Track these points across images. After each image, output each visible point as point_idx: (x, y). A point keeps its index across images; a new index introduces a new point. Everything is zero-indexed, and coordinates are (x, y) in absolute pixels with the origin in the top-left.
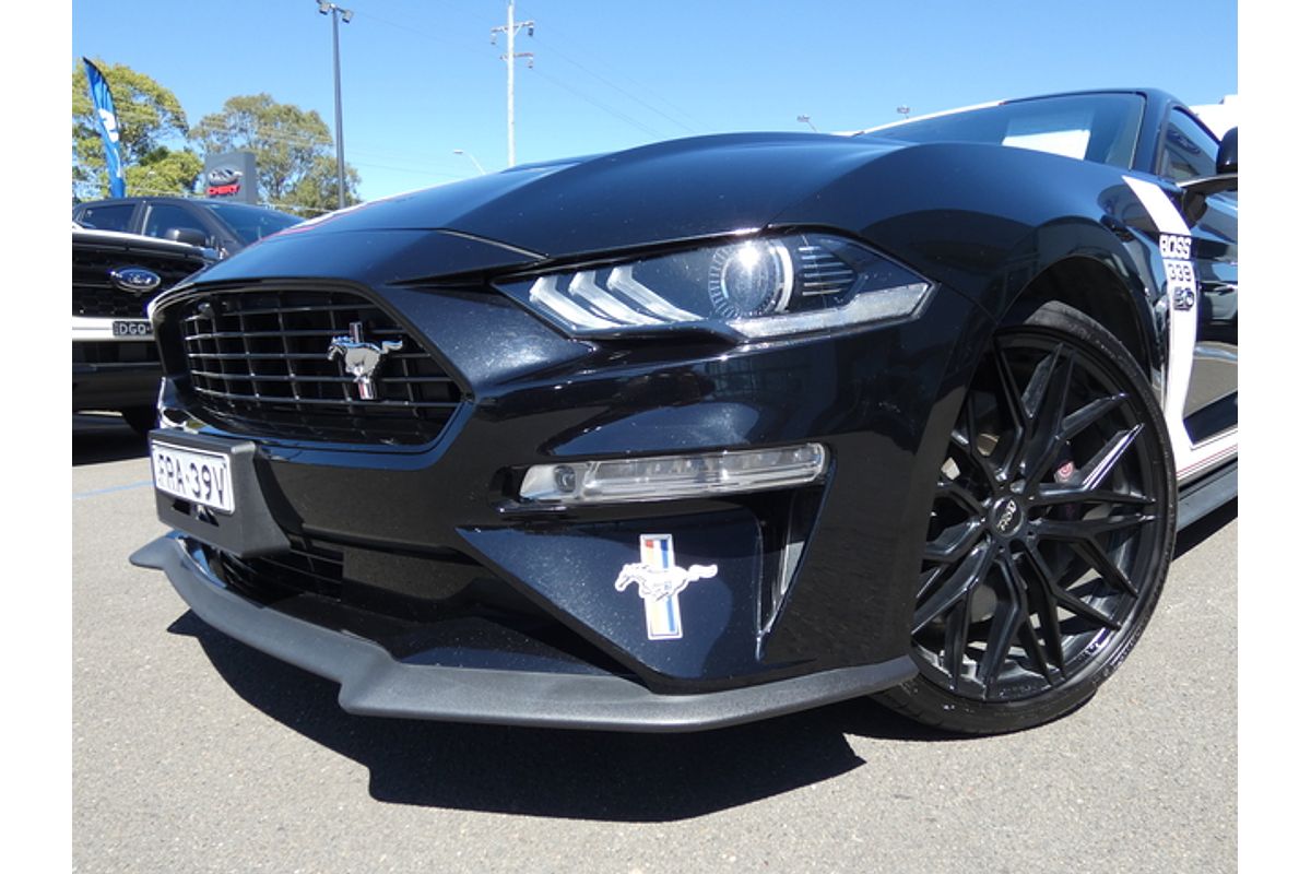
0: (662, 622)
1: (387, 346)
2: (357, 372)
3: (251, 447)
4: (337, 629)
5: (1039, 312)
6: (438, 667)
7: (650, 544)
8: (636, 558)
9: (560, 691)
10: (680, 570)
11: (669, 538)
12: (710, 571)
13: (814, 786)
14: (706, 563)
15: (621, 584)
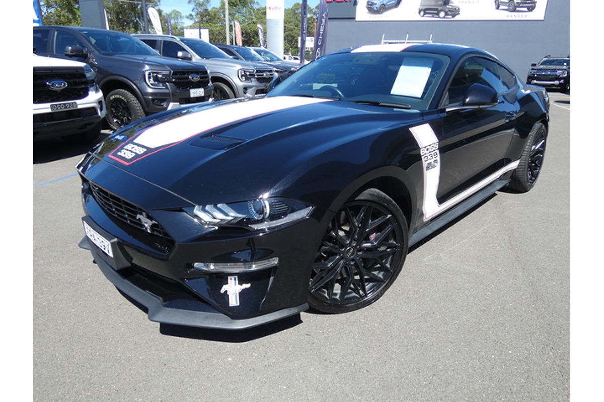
0: (234, 301)
1: (154, 222)
2: (146, 225)
3: (116, 240)
4: (144, 290)
5: (361, 195)
6: (174, 309)
7: (231, 279)
8: (227, 283)
9: (207, 318)
10: (240, 286)
11: (237, 277)
12: (248, 286)
13: (285, 331)
14: (247, 283)
15: (222, 291)
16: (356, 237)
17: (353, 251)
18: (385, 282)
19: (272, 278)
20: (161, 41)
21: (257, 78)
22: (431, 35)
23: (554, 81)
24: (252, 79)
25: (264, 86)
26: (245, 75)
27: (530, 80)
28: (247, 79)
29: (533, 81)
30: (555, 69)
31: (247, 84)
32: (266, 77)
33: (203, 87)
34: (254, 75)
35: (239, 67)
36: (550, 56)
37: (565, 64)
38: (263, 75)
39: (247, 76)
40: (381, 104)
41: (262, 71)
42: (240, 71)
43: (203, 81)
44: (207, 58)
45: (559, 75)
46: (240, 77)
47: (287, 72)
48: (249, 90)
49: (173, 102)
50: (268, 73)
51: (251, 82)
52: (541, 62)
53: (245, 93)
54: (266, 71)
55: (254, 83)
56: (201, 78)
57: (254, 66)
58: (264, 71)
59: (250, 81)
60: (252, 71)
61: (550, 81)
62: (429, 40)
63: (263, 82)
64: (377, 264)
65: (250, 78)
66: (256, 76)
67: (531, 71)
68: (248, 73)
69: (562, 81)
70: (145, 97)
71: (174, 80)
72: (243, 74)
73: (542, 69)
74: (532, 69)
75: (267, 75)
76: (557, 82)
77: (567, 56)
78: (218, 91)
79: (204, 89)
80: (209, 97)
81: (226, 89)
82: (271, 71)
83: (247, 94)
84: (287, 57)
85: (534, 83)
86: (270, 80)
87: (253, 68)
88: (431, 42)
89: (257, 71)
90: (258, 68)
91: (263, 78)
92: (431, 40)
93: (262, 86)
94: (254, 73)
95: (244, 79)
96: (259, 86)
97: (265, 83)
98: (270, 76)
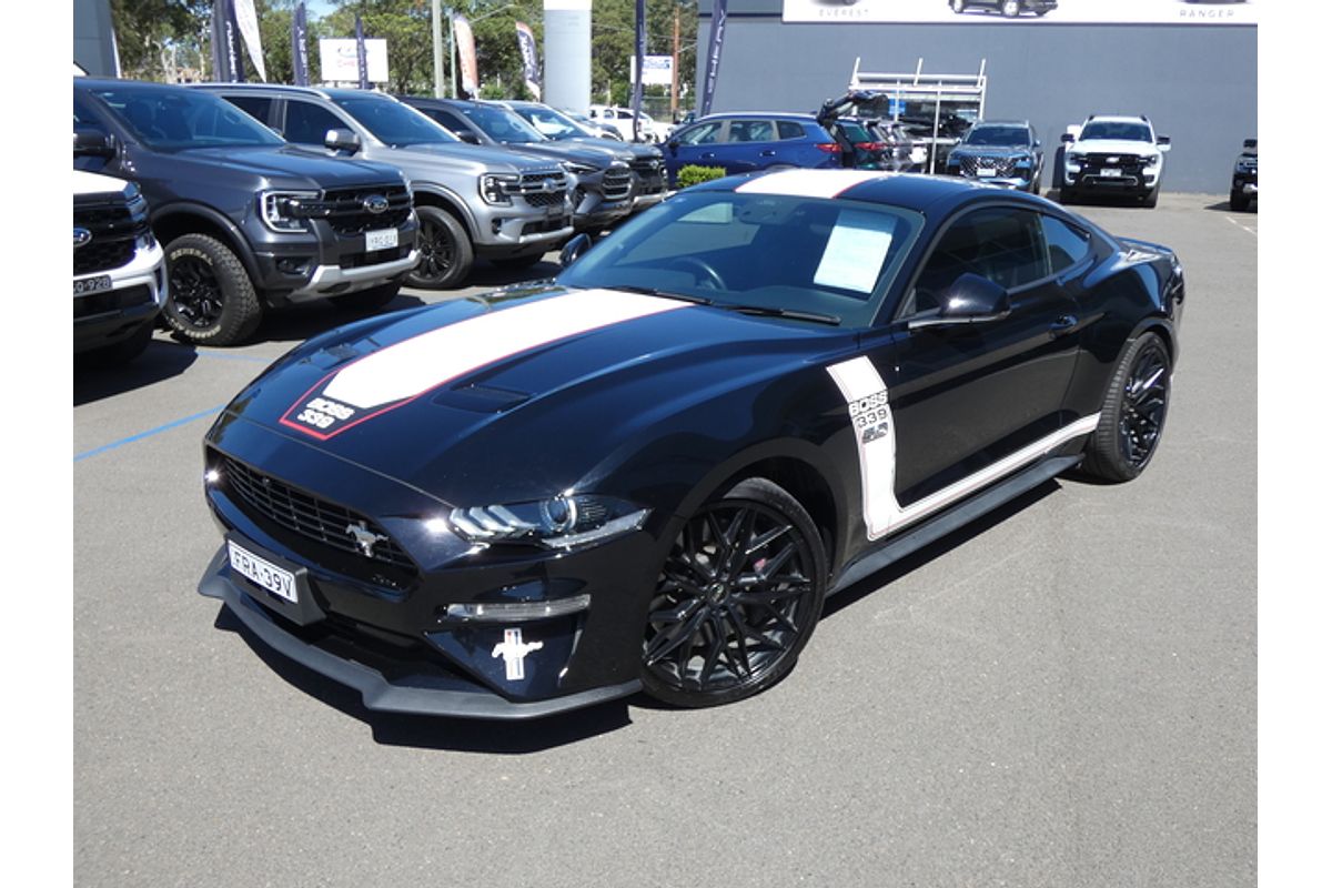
0: (515, 672)
1: (380, 537)
2: (364, 544)
3: (305, 570)
5: (733, 490)
6: (410, 688)
7: (509, 634)
8: (502, 640)
9: (469, 701)
10: (524, 645)
11: (519, 631)
12: (539, 645)
13: (600, 736)
14: (536, 641)
15: (495, 654)
16: (729, 565)
17: (724, 592)
18: (784, 651)
19: (579, 633)
20: (282, 101)
21: (526, 196)
22: (984, 62)
24: (513, 198)
25: (544, 214)
26: (496, 189)
27: (1240, 183)
28: (501, 197)
29: (1247, 186)
31: (502, 209)
32: (549, 191)
33: (395, 226)
34: (518, 188)
35: (480, 168)
38: (541, 187)
39: (501, 192)
40: (784, 314)
41: (538, 176)
42: (483, 178)
43: (394, 211)
44: (401, 146)
46: (484, 195)
47: (601, 172)
48: (505, 226)
49: (326, 264)
50: (554, 181)
51: (512, 205)
53: (496, 232)
54: (550, 176)
55: (517, 207)
56: (391, 203)
57: (518, 165)
58: (543, 177)
59: (507, 203)
60: (515, 178)
62: (978, 74)
63: (541, 204)
64: (770, 619)
65: (508, 196)
66: (523, 191)
67: (1242, 159)
68: (503, 184)
70: (258, 253)
71: (327, 212)
72: (491, 185)
74: (1246, 155)
75: (550, 187)
78: (428, 228)
79: (399, 230)
80: (410, 248)
81: (449, 224)
82: (560, 176)
83: (501, 235)
84: (600, 109)
85: (1249, 191)
86: (557, 197)
87: (516, 171)
88: (985, 78)
89: (527, 178)
90: (528, 169)
91: (540, 194)
92: (984, 74)
93: (538, 214)
94: (518, 183)
95: (493, 198)
96: (531, 216)
97: (545, 207)
98: (558, 189)
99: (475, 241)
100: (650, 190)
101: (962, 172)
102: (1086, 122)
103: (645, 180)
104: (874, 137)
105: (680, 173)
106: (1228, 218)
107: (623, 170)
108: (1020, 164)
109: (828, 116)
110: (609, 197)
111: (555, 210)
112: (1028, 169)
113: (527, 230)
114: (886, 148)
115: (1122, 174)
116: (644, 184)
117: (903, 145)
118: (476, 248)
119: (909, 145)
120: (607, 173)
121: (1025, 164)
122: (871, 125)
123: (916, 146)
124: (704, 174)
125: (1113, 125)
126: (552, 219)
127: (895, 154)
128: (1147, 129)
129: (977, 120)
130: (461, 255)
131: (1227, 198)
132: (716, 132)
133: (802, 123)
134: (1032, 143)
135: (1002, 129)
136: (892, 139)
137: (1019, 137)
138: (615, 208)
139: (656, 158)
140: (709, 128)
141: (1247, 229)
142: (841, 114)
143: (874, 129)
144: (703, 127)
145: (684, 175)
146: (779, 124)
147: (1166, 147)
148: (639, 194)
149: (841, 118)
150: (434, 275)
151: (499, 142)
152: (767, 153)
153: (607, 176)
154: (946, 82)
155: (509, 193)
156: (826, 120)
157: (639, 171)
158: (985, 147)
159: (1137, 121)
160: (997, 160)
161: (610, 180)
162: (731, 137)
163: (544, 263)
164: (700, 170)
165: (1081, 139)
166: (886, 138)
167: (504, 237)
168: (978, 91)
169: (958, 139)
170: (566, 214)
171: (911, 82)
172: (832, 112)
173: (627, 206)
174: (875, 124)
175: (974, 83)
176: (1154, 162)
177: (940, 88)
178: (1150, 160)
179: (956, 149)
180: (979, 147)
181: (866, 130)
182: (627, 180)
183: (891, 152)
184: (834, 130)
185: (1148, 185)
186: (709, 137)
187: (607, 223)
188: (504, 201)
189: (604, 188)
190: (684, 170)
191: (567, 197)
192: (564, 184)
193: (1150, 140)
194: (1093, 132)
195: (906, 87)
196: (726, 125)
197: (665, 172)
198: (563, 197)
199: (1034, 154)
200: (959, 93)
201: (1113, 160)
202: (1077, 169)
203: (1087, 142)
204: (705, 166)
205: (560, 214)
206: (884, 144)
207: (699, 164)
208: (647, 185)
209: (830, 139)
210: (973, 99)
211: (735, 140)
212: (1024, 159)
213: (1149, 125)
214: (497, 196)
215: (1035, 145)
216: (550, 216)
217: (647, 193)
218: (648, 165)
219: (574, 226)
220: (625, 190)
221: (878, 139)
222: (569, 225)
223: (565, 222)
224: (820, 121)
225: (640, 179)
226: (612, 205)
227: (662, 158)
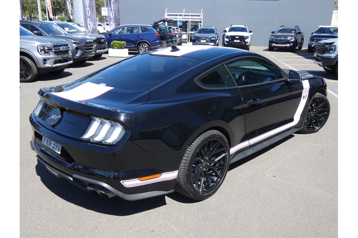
21: (54, 52)
22: (202, 10)
23: (286, 44)
24: (50, 52)
25: (61, 57)
26: (44, 50)
27: (271, 43)
28: (46, 52)
29: (272, 44)
30: (286, 36)
31: (46, 56)
32: (63, 50)
34: (51, 49)
35: (38, 44)
36: (284, 26)
37: (293, 32)
38: (60, 49)
39: (46, 51)
41: (58, 45)
42: (39, 46)
45: (290, 40)
47: (84, 43)
48: (48, 61)
50: (64, 47)
51: (50, 55)
52: (277, 31)
53: (45, 64)
54: (63, 45)
55: (52, 55)
57: (51, 42)
58: (60, 46)
60: (50, 46)
61: (284, 44)
62: (201, 13)
63: (60, 54)
65: (48, 52)
66: (53, 50)
67: (271, 37)
68: (46, 48)
69: (291, 44)
72: (42, 48)
73: (278, 36)
74: (272, 36)
75: (63, 49)
76: (288, 45)
77: (294, 26)
81: (28, 61)
82: (67, 45)
83: (46, 64)
85: (273, 46)
86: (67, 52)
87: (50, 44)
88: (202, 14)
89: (54, 46)
90: (55, 43)
91: (60, 51)
92: (202, 13)
93: (59, 57)
94: (52, 48)
95: (43, 53)
96: (57, 58)
97: (62, 55)
98: (66, 49)
99: (38, 66)
100: (102, 48)
101: (197, 41)
102: (230, 27)
103: (100, 45)
104: (170, 32)
105: (112, 43)
106: (268, 53)
107: (91, 43)
108: (212, 39)
109: (156, 25)
110: (86, 51)
111: (66, 56)
112: (214, 40)
113: (55, 62)
114: (174, 35)
115: (240, 41)
116: (99, 46)
117: (179, 34)
118: (38, 69)
119: (181, 34)
120: (85, 43)
121: (214, 39)
122: (169, 28)
123: (183, 34)
124: (119, 43)
125: (237, 28)
126: (64, 59)
127: (177, 36)
128: (246, 28)
129: (201, 26)
130: (33, 71)
131: (268, 48)
132: (123, 30)
133: (148, 28)
134: (215, 33)
135: (207, 29)
136: (176, 32)
137: (212, 31)
138: (89, 54)
139: (103, 38)
140: (121, 29)
141: (272, 56)
142: (160, 25)
143: (170, 29)
144: (119, 29)
145: (113, 44)
146: (141, 28)
147: (252, 34)
148: (98, 50)
149: (160, 26)
150: (25, 78)
151: (50, 34)
152: (138, 37)
153: (86, 45)
154: (191, 16)
155: (49, 51)
156: (155, 27)
157: (98, 43)
158: (203, 34)
159: (243, 26)
160: (206, 38)
161: (86, 46)
162: (127, 32)
163: (65, 72)
164: (118, 42)
165: (229, 32)
166: (174, 32)
167: (48, 65)
168: (200, 18)
169: (195, 32)
170: (69, 57)
171: (182, 15)
172: (157, 24)
173: (93, 54)
174: (171, 28)
175: (199, 16)
176: (248, 38)
177: (190, 17)
178: (247, 37)
179: (195, 35)
180: (202, 34)
181: (168, 30)
182: (93, 46)
183: (176, 36)
184: (158, 30)
185: (247, 44)
186: (121, 32)
187: (87, 59)
188: (47, 54)
189: (84, 48)
190: (113, 42)
191: (70, 52)
192: (69, 48)
193: (247, 32)
194: (232, 30)
195: (180, 17)
196: (126, 28)
197: (106, 43)
198: (68, 52)
199: (216, 36)
200: (196, 19)
201: (237, 37)
202: (228, 40)
203: (230, 32)
204: (119, 41)
205: (67, 57)
206: (173, 34)
207: (117, 40)
208: (101, 47)
209: (157, 32)
210: (200, 20)
211: (129, 33)
212: (213, 37)
213: (247, 27)
214: (44, 52)
215: (216, 33)
216: (64, 58)
217: (101, 49)
218: (100, 41)
219: (73, 61)
220: (92, 49)
221: (172, 32)
222: (71, 60)
223: (70, 59)
224: (153, 27)
225: (98, 45)
226: (88, 53)
227: (105, 38)
